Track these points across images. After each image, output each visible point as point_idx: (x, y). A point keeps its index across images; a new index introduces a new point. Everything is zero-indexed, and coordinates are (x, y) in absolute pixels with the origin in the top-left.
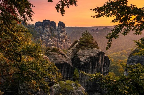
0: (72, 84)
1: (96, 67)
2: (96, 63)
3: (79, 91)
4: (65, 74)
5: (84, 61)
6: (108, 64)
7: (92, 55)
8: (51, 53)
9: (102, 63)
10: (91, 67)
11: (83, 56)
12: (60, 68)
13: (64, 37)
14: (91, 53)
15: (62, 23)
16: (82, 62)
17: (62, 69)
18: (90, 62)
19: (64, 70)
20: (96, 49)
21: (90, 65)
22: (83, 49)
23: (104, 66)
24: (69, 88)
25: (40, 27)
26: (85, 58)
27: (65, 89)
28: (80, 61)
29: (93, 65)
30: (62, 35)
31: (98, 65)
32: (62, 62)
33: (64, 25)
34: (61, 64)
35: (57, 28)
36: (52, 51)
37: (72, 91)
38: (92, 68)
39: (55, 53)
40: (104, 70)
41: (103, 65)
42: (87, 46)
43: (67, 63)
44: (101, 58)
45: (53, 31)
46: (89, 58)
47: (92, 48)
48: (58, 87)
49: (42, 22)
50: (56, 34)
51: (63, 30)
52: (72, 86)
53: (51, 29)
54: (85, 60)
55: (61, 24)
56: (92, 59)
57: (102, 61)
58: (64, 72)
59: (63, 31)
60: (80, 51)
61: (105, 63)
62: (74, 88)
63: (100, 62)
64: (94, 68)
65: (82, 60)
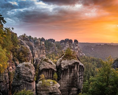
1: (73, 71)
2: (73, 70)
3: (54, 86)
4: (51, 75)
5: (64, 68)
6: (82, 70)
7: (70, 64)
8: (43, 62)
9: (77, 69)
10: (69, 71)
11: (64, 64)
12: (47, 71)
13: (77, 49)
14: (69, 62)
15: (77, 40)
16: (62, 68)
17: (48, 72)
18: (68, 69)
19: (50, 73)
20: (73, 60)
22: (65, 60)
23: (79, 71)
24: (47, 84)
25: (63, 43)
26: (65, 66)
27: (44, 85)
28: (61, 68)
30: (76, 48)
31: (74, 70)
32: (48, 68)
33: (78, 41)
34: (48, 69)
35: (73, 44)
36: (43, 61)
37: (49, 87)
38: (70, 72)
39: (45, 62)
40: (79, 74)
41: (78, 70)
42: (67, 58)
43: (51, 69)
44: (76, 66)
45: (71, 45)
46: (67, 66)
47: (71, 59)
48: (40, 83)
49: (64, 40)
50: (72, 47)
51: (77, 45)
52: (50, 83)
53: (69, 44)
54: (65, 67)
55: (76, 41)
56: (70, 67)
57: (77, 68)
59: (77, 46)
60: (63, 61)
61: (80, 69)
62: (51, 85)
63: (76, 68)
64: (72, 72)
65: (62, 67)
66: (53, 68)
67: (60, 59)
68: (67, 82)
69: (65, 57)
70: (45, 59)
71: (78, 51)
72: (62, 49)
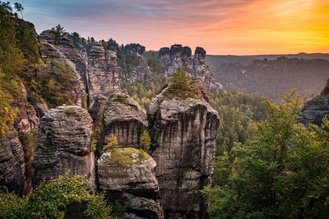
0: (133, 155)
1: (189, 128)
2: (190, 124)
3: (141, 166)
4: (135, 136)
5: (167, 119)
6: (214, 125)
7: (183, 109)
8: (114, 104)
9: (201, 124)
10: (179, 128)
11: (168, 110)
12: (125, 127)
13: (203, 72)
14: (181, 105)
15: (202, 49)
16: (164, 120)
17: (128, 129)
18: (177, 121)
19: (133, 131)
20: (191, 99)
21: (178, 125)
22: (171, 99)
23: (206, 128)
24: (125, 161)
25: (167, 56)
26: (169, 113)
27: (117, 162)
29: (183, 127)
30: (199, 69)
31: (192, 126)
32: (127, 119)
33: (205, 52)
34: (126, 122)
35: (192, 58)
36: (114, 101)
37: (128, 166)
38: (182, 130)
39: (119, 104)
40: (206, 135)
41: (204, 126)
42: (177, 94)
43: (136, 121)
44: (198, 115)
45: (186, 63)
46: (175, 114)
47: (185, 98)
48: (107, 157)
49: (170, 47)
50: (190, 67)
51: (202, 61)
52: (131, 157)
53: (183, 60)
54: (170, 117)
55: (200, 51)
56: (182, 117)
57: (201, 119)
58: (133, 134)
59: (201, 63)
60: (164, 102)
61: (208, 123)
62: (134, 161)
63: (197, 121)
64: (187, 131)
65: (164, 116)
66: (139, 119)
67: (157, 96)
68: (174, 156)
69: (170, 91)
70: (119, 97)
71: (204, 78)
72: (163, 72)
